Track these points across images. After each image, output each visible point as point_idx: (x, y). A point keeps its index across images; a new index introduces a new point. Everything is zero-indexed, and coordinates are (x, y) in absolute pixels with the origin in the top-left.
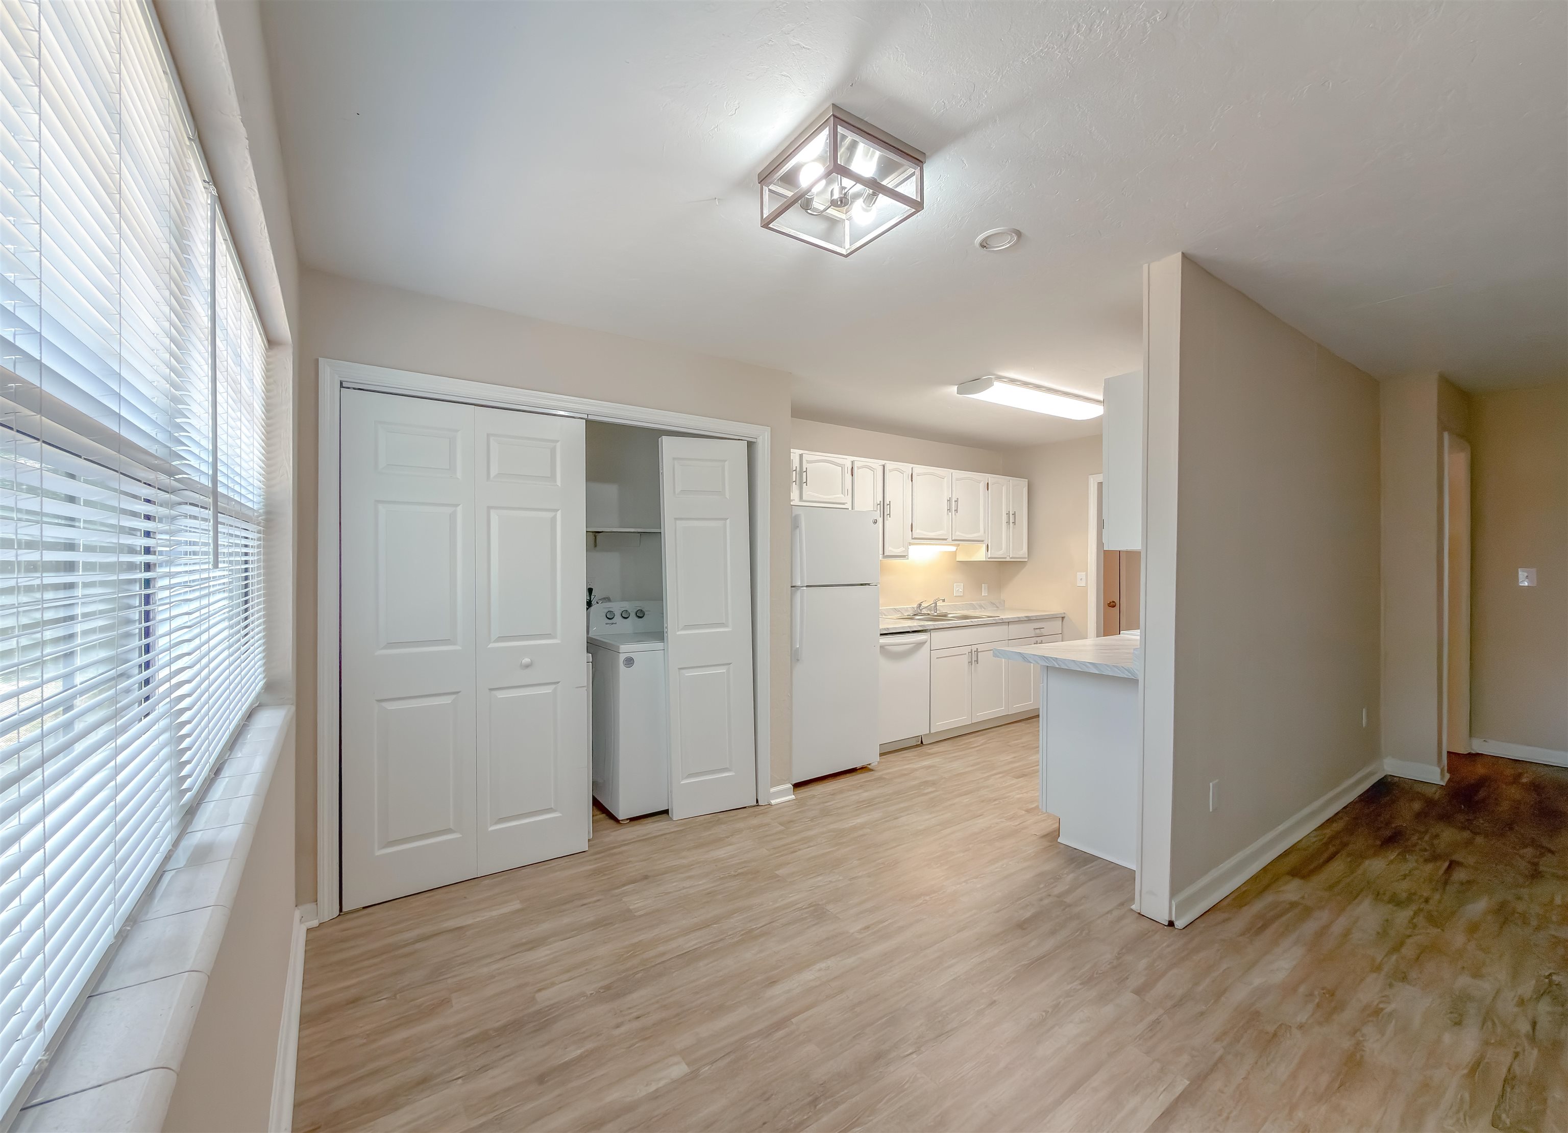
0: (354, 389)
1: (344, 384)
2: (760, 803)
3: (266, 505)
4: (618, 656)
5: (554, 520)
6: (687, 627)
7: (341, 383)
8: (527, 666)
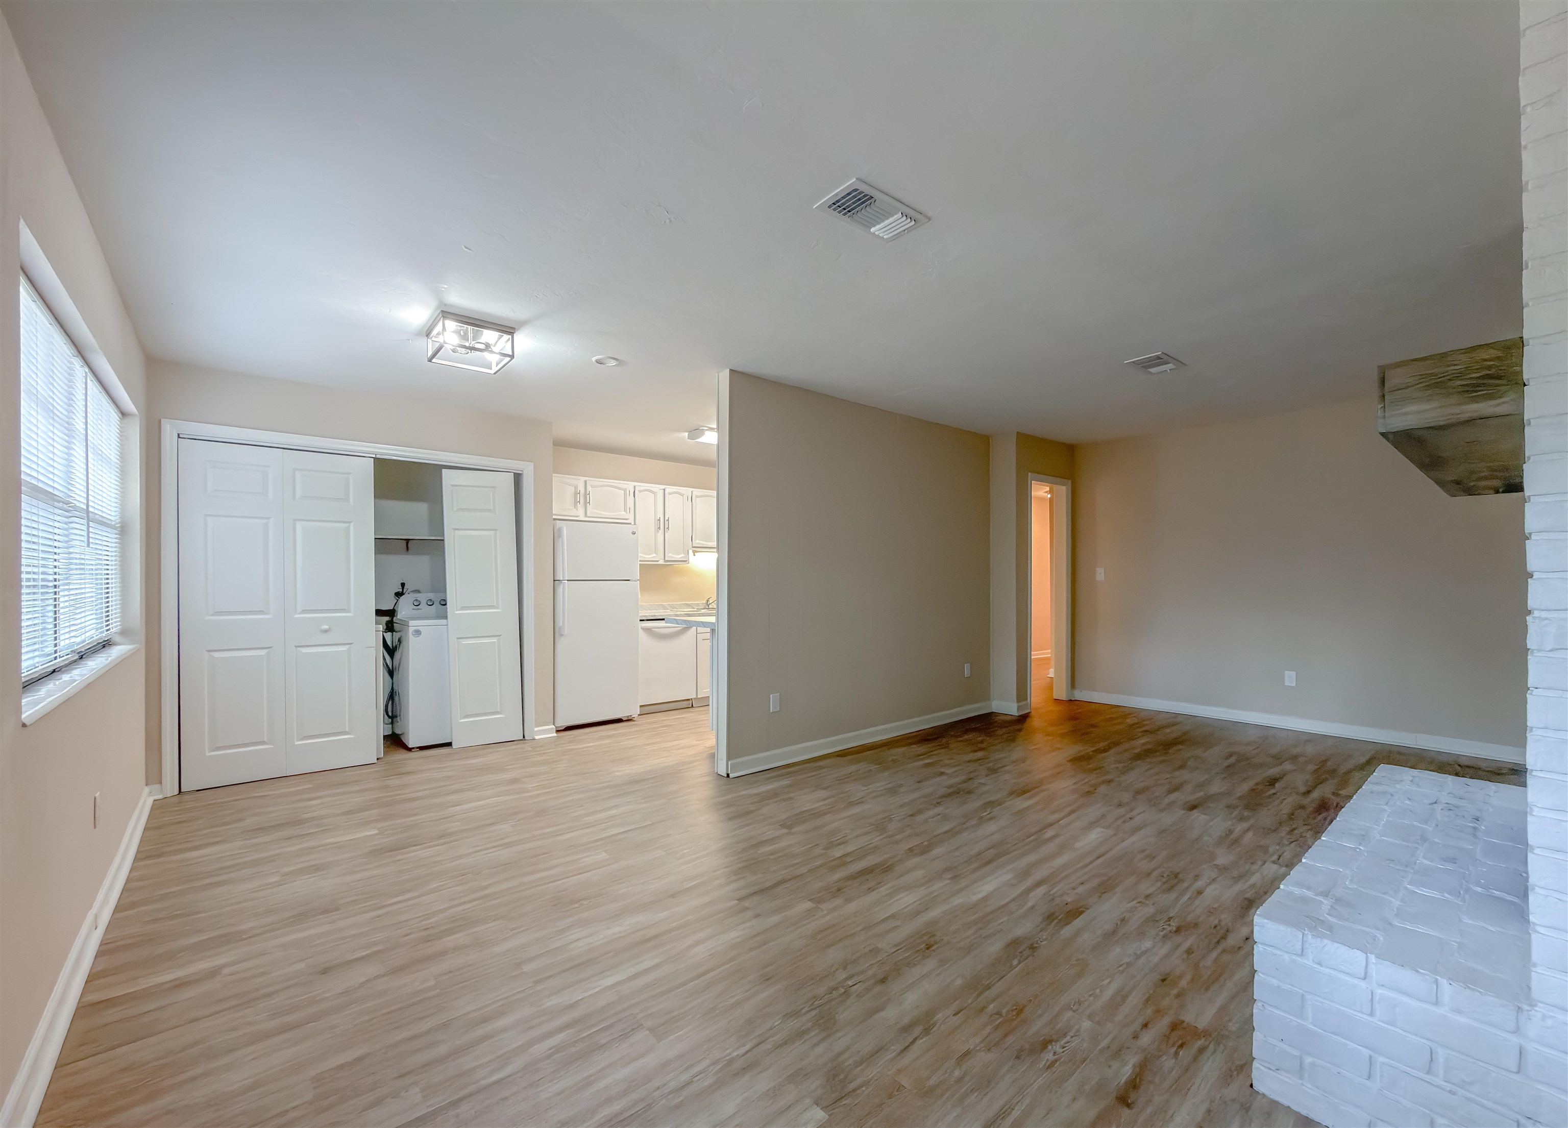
0: (188, 439)
1: (181, 436)
2: (526, 738)
3: (121, 518)
4: (408, 629)
5: (348, 529)
6: (463, 608)
7: (178, 435)
8: (326, 631)
